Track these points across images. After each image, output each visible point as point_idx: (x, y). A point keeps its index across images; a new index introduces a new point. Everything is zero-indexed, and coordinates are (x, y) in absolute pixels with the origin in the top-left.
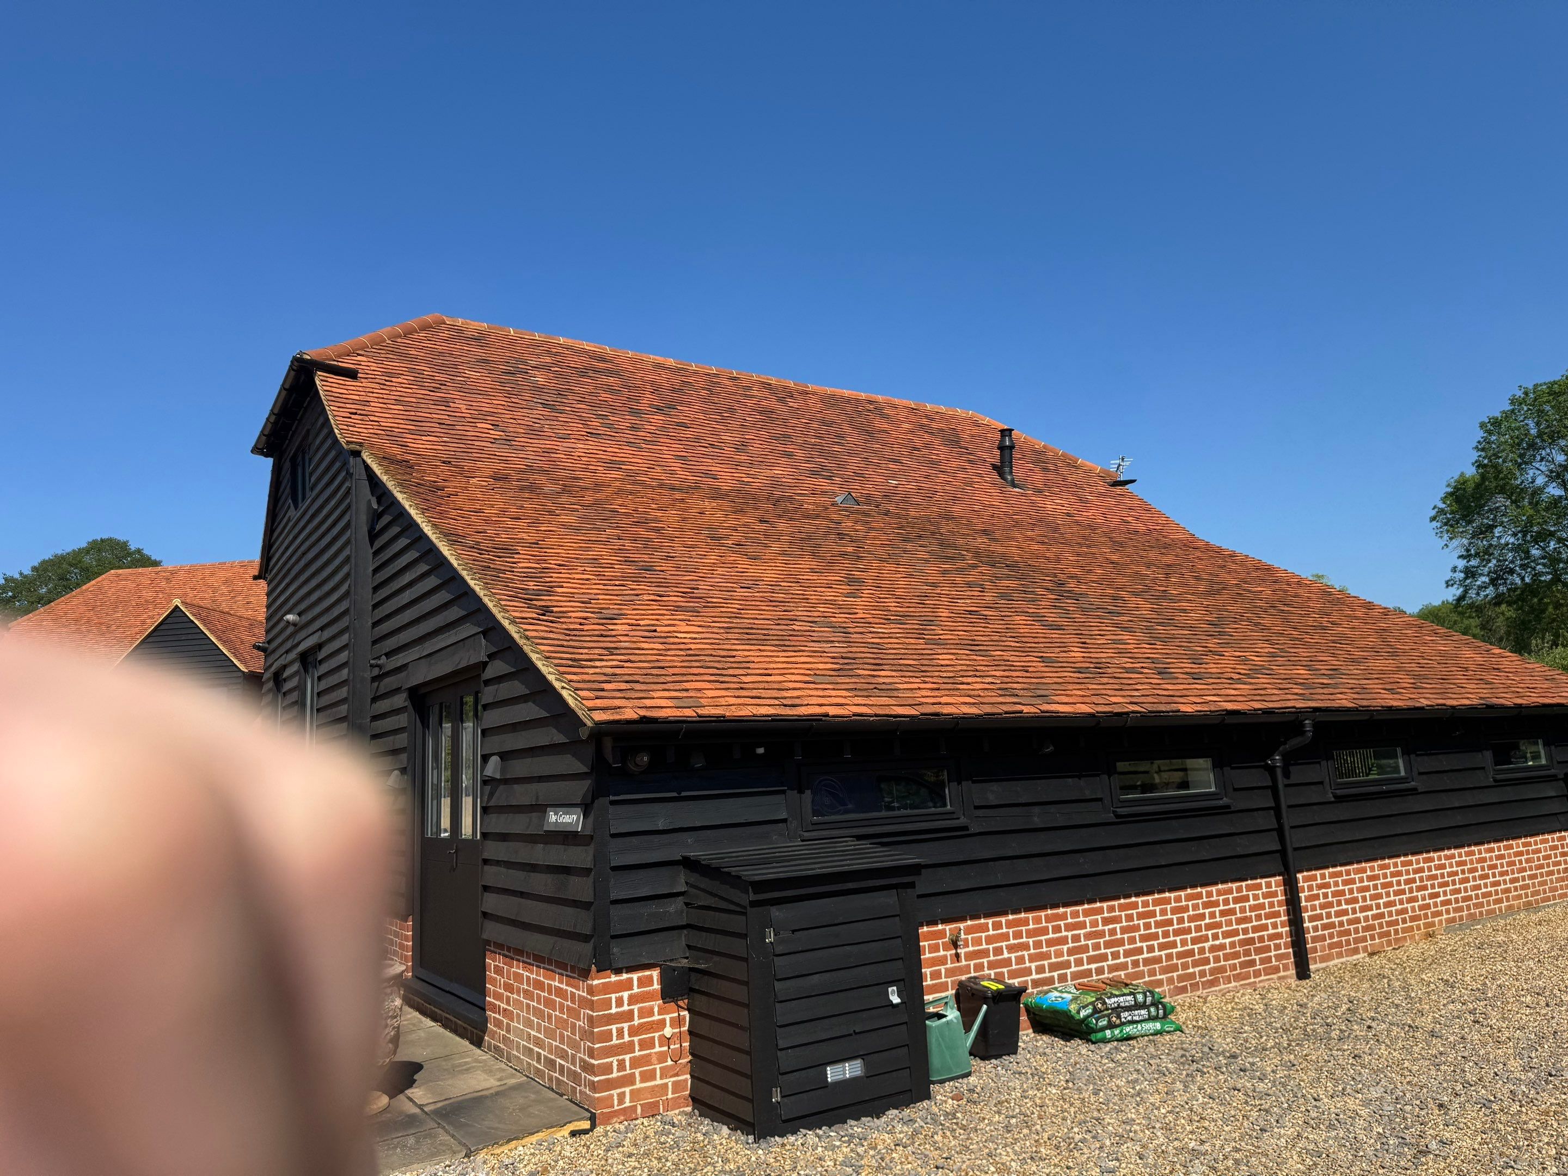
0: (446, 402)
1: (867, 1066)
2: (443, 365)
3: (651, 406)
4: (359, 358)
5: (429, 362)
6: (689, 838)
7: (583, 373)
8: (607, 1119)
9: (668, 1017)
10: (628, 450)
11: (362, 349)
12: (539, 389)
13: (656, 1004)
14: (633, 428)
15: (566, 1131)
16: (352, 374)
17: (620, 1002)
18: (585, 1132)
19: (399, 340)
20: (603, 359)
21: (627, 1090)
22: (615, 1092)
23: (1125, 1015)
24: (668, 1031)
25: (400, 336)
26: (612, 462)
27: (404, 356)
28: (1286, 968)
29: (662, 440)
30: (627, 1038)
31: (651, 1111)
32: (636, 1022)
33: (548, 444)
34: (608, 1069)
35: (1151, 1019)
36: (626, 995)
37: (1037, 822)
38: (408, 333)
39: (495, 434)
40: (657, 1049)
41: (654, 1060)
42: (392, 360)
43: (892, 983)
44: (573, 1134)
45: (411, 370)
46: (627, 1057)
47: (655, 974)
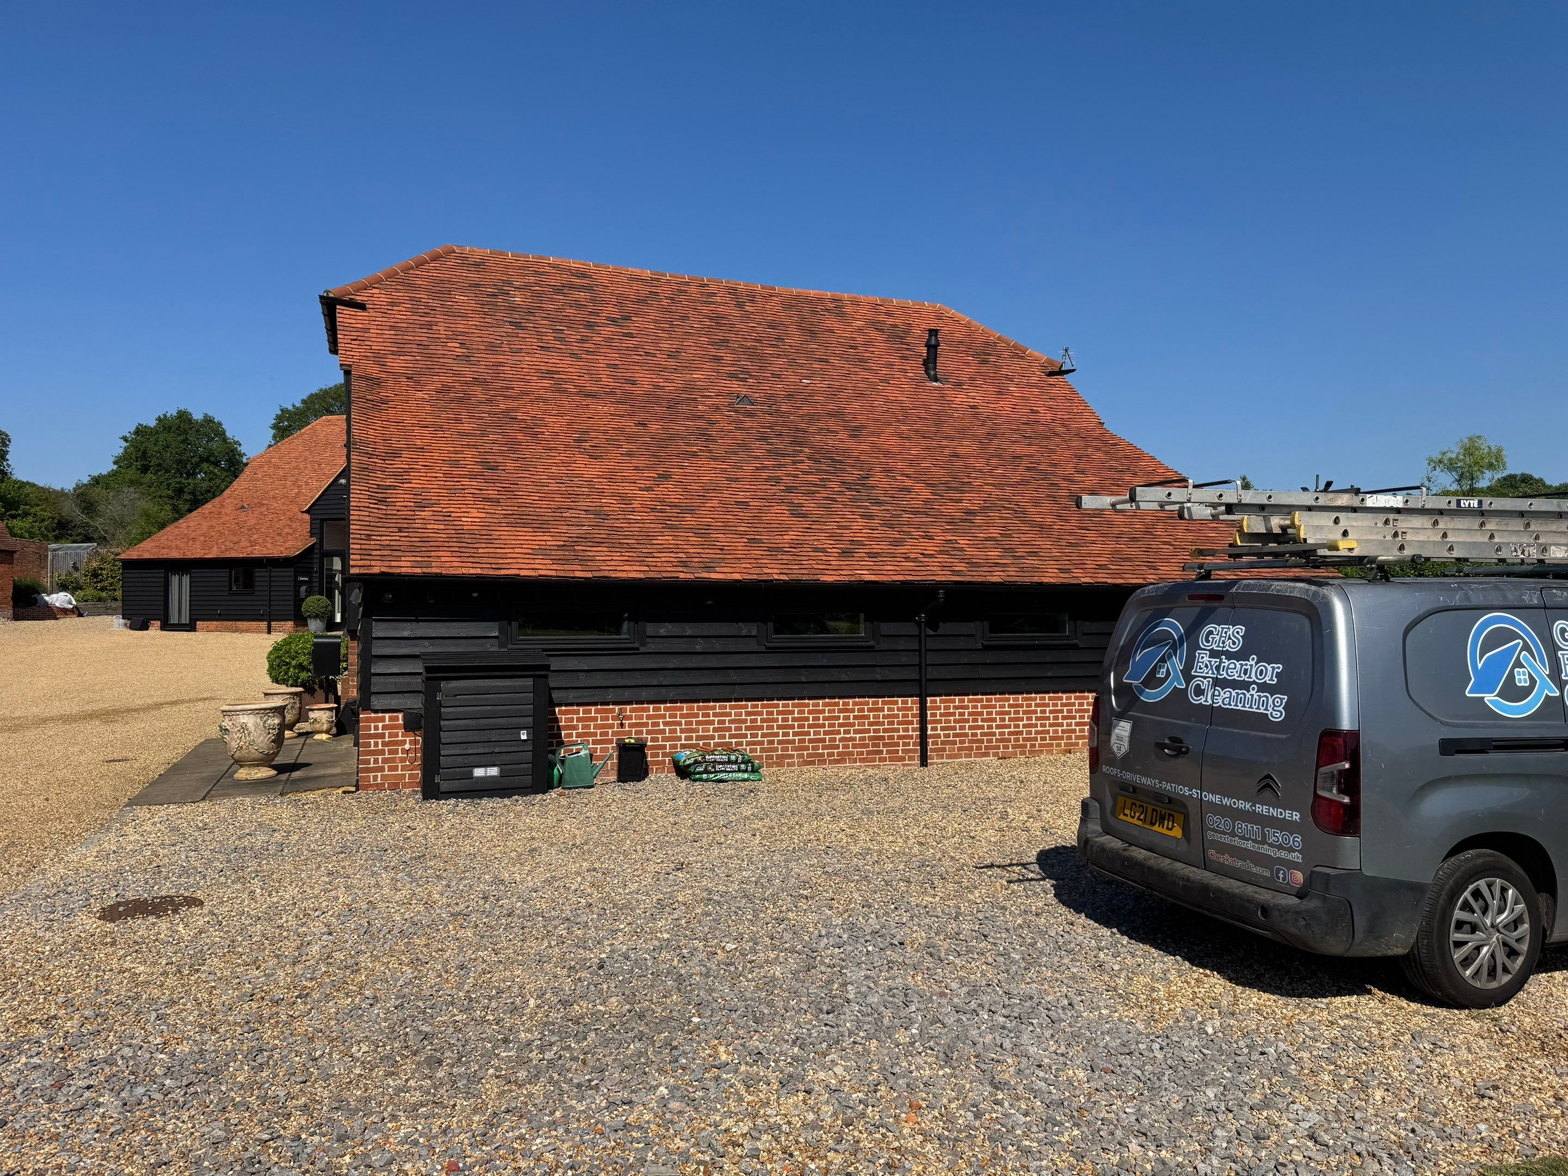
0: (429, 326)
1: (501, 771)
2: (440, 292)
3: (608, 318)
4: (374, 291)
5: (428, 290)
6: (426, 643)
7: (558, 290)
8: (366, 787)
9: (408, 739)
10: (569, 360)
11: (378, 283)
12: (513, 308)
13: (400, 732)
14: (582, 341)
15: (340, 791)
16: (362, 307)
17: (376, 728)
18: (352, 792)
19: (411, 272)
20: (584, 275)
21: (379, 774)
22: (372, 775)
23: (719, 767)
24: (407, 747)
25: (412, 268)
26: (549, 372)
27: (410, 286)
28: (911, 759)
29: (602, 350)
30: (380, 747)
31: (394, 787)
32: (387, 739)
33: (501, 358)
34: (368, 762)
35: (739, 771)
36: (380, 725)
37: (698, 648)
38: (420, 264)
39: (460, 351)
40: (400, 755)
41: (398, 760)
42: (397, 290)
43: (523, 728)
44: (344, 792)
45: (411, 299)
46: (380, 757)
47: (400, 715)
